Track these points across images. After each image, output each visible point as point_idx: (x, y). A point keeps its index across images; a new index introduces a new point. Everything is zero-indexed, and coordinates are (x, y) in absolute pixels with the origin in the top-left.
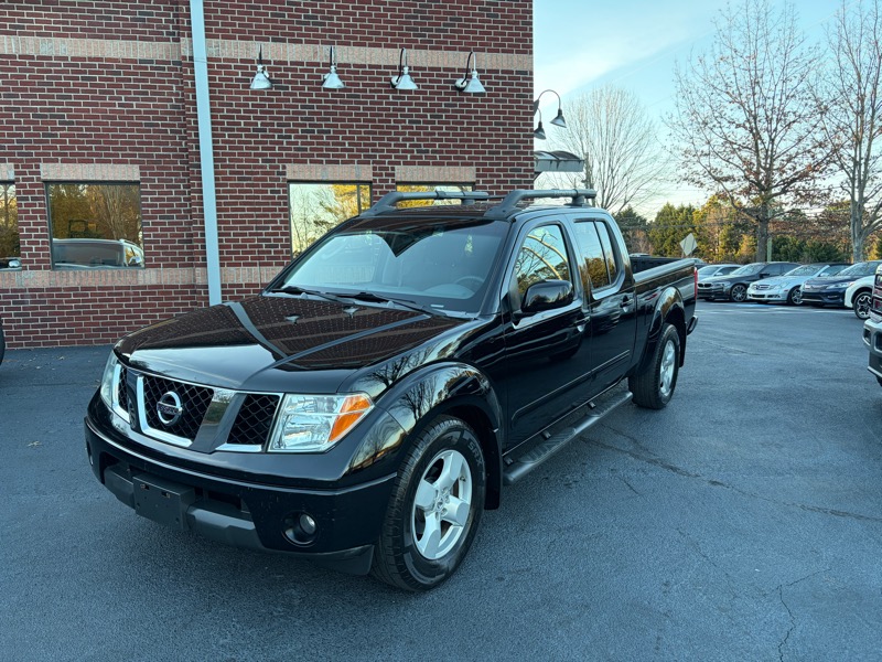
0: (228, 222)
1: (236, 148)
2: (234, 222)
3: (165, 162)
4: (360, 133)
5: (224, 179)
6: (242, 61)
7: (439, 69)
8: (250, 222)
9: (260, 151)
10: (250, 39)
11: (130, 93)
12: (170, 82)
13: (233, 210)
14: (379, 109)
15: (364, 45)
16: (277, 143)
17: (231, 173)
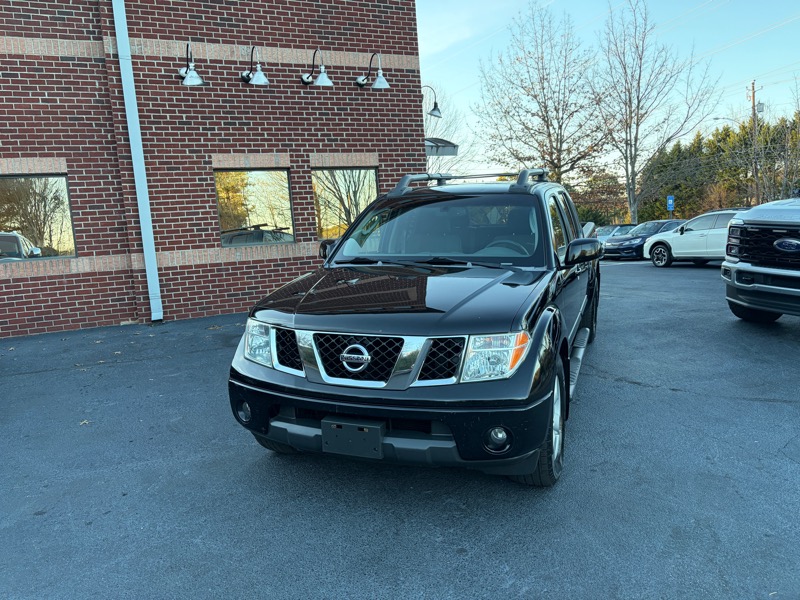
0: (160, 210)
1: (164, 140)
2: (166, 209)
3: (92, 154)
4: (277, 124)
5: (153, 169)
6: (164, 58)
7: (342, 68)
8: (181, 209)
9: (187, 142)
10: (171, 38)
11: (53, 89)
12: (92, 78)
13: (164, 198)
14: (293, 103)
15: (276, 45)
16: (202, 135)
17: (160, 163)
